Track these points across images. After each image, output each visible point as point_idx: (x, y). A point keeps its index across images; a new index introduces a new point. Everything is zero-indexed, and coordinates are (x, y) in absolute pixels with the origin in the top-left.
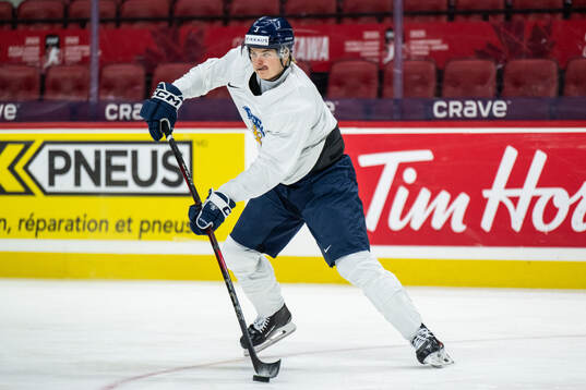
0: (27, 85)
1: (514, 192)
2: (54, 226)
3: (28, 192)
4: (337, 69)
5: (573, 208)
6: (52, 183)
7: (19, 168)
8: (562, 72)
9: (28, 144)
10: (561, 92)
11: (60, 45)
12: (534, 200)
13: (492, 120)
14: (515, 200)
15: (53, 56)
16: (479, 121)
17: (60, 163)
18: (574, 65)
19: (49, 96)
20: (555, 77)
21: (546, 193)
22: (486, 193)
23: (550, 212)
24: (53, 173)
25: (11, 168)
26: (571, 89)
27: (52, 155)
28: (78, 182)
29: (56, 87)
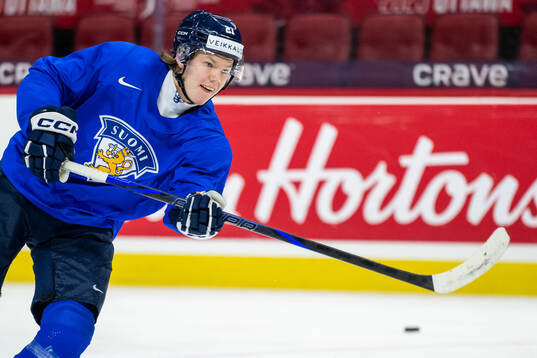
1: (297, 175)
4: (87, 24)
5: (366, 194)
8: (356, 31)
10: (354, 55)
12: (321, 184)
13: (270, 88)
14: (297, 185)
16: (255, 88)
18: (371, 22)
20: (347, 38)
21: (335, 177)
22: (262, 176)
23: (339, 199)
26: (367, 52)
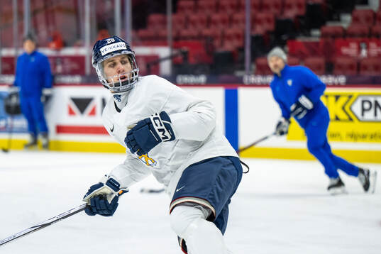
0: (351, 67)
2: (364, 137)
3: (351, 119)
6: (363, 115)
7: (347, 108)
9: (350, 97)
11: (368, 48)
15: (364, 53)
17: (367, 106)
19: (362, 73)
24: (363, 110)
25: (343, 108)
27: (363, 102)
28: (376, 114)
29: (365, 68)
